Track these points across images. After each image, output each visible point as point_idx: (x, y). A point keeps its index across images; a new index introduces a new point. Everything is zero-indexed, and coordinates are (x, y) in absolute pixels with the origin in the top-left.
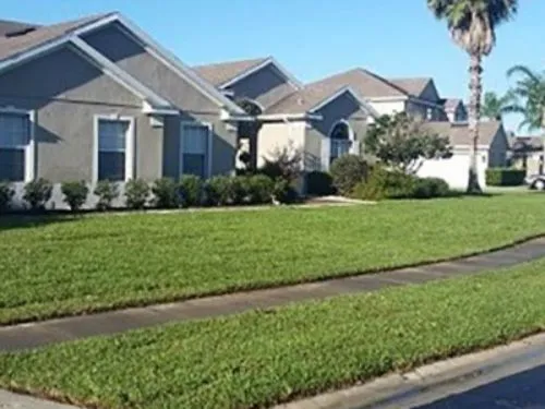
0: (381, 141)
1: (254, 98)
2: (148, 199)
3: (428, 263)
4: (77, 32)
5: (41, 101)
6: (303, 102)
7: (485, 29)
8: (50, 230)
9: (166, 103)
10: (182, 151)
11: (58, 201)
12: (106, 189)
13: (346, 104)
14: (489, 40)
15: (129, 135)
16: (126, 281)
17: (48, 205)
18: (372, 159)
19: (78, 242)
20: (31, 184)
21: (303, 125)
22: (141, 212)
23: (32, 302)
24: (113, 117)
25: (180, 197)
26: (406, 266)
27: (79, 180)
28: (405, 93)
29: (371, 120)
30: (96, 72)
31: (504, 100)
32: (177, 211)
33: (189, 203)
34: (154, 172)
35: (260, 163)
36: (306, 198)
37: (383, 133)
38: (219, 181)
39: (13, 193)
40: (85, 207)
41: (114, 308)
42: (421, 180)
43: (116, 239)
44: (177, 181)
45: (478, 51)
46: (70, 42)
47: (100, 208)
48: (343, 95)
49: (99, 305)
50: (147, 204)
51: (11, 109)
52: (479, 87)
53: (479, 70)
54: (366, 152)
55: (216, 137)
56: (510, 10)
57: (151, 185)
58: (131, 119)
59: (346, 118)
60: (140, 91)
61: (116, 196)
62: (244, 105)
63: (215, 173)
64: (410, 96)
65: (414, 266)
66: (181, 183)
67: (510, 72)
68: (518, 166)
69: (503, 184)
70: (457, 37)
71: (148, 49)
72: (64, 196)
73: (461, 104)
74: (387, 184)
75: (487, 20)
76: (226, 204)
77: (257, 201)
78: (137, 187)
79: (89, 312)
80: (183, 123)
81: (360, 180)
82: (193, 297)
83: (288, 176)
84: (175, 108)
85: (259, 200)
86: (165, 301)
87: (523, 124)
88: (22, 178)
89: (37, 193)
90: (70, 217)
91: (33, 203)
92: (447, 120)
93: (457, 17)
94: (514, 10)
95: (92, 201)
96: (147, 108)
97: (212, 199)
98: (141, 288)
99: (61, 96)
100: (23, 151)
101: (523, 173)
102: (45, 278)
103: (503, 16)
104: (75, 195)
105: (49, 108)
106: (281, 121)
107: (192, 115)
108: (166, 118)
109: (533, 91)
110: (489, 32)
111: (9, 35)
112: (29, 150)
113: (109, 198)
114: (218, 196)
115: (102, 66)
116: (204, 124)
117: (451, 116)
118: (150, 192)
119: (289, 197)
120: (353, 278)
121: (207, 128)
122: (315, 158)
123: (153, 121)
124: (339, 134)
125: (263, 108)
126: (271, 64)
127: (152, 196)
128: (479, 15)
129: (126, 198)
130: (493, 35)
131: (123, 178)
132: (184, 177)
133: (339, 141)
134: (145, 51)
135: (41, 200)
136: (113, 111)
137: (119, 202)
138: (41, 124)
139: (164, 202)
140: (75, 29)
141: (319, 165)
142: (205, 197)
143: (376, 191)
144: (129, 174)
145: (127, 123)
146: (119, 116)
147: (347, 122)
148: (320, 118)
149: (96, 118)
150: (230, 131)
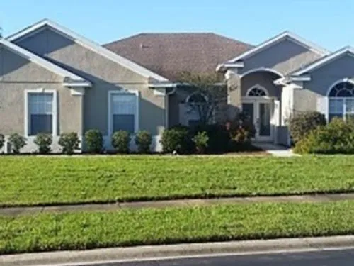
1: (271, 67)
10: (110, 113)
15: (54, 102)
21: (292, 86)
24: (40, 90)
30: (26, 61)
48: (343, 56)
55: (142, 100)
58: (54, 91)
60: (60, 72)
71: (76, 41)
80: (110, 92)
107: (120, 85)
108: (86, 89)
115: (27, 56)
116: (132, 92)
121: (134, 94)
123: (73, 92)
124: (343, 92)
125: (281, 74)
126: (287, 36)
133: (343, 98)
134: (75, 43)
136: (40, 87)
144: (54, 130)
145: (51, 94)
146: (44, 89)
148: (308, 79)
149: (26, 92)
150: (158, 96)
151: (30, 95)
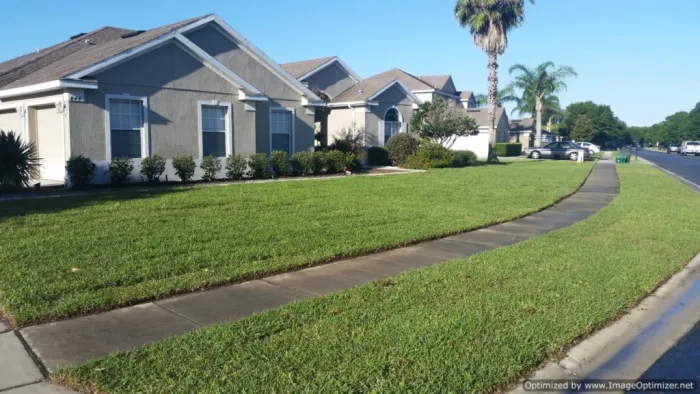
0: (424, 122)
1: (324, 89)
2: (246, 171)
3: (496, 224)
4: (181, 30)
5: (152, 89)
6: (362, 92)
7: (500, 34)
8: (165, 199)
9: (258, 92)
10: (271, 132)
11: (170, 174)
12: (211, 163)
13: (396, 93)
14: (502, 42)
15: (228, 118)
16: (240, 251)
17: (162, 177)
18: (416, 136)
19: (190, 211)
20: (146, 161)
21: (364, 110)
22: (241, 183)
23: (149, 278)
24: (213, 103)
25: (271, 169)
26: (480, 228)
27: (188, 156)
28: (433, 87)
29: (415, 106)
30: (198, 64)
31: (503, 92)
32: (270, 181)
33: (279, 174)
34: (249, 149)
35: (330, 141)
36: (368, 169)
37: (426, 116)
38: (302, 156)
39: (132, 168)
40: (193, 178)
41: (232, 282)
42: (457, 153)
43: (223, 208)
44: (268, 156)
45: (494, 51)
46: (174, 39)
47: (206, 180)
48: (393, 86)
49: (217, 280)
50: (244, 176)
51: (126, 96)
52: (496, 80)
53: (496, 65)
54: (412, 131)
55: (297, 119)
56: (518, 18)
57: (248, 160)
58: (229, 105)
59: (396, 105)
60: (234, 81)
61: (220, 169)
62: (319, 94)
63: (299, 149)
64: (436, 89)
65: (486, 226)
66: (272, 157)
67: (511, 70)
68: (513, 141)
69: (508, 155)
70: (478, 41)
71: (240, 46)
72: (175, 171)
73: (472, 95)
74: (432, 157)
75: (501, 26)
76: (308, 175)
77: (332, 171)
78: (236, 161)
79: (207, 287)
80: (271, 108)
81: (411, 153)
82: (305, 266)
83: (356, 150)
84: (265, 96)
85: (333, 170)
86: (279, 271)
87: (515, 110)
88: (139, 156)
89: (153, 167)
90: (181, 188)
91: (150, 176)
92: (462, 107)
93: (479, 24)
94: (522, 18)
95: (199, 174)
96: (242, 96)
97: (297, 170)
98: (255, 258)
99: (170, 85)
100: (139, 131)
101: (520, 146)
102: (162, 250)
103: (513, 23)
104: (184, 169)
105: (159, 95)
106: (347, 107)
107: (278, 102)
108: (257, 104)
109: (528, 84)
110: (503, 36)
111: (124, 37)
112: (144, 131)
113: (213, 171)
114: (303, 168)
115: (202, 59)
116: (289, 109)
117: (465, 105)
118: (247, 166)
119: (356, 168)
120: (440, 241)
121: (290, 112)
122: (373, 136)
123: (247, 107)
124: (391, 117)
125: (331, 98)
126: (336, 61)
127: (249, 169)
128: (495, 22)
129: (227, 171)
130: (506, 38)
131: (224, 155)
132: (274, 153)
133: (391, 122)
134: (239, 48)
135: (155, 173)
136: (213, 98)
137: (222, 174)
138: (153, 108)
139: (259, 174)
140: (179, 28)
141: (377, 142)
142: (291, 169)
143: (424, 161)
144: (229, 151)
145: (226, 107)
146: (218, 102)
147: (397, 108)
148: (377, 104)
149: (199, 103)
150: (309, 115)
151: (204, 107)
